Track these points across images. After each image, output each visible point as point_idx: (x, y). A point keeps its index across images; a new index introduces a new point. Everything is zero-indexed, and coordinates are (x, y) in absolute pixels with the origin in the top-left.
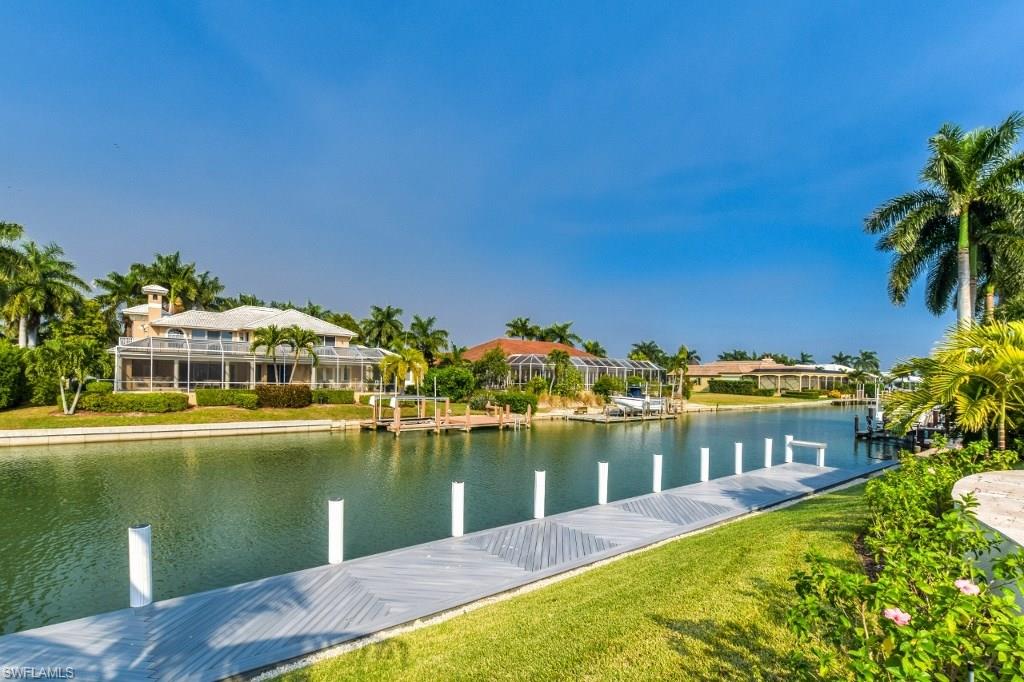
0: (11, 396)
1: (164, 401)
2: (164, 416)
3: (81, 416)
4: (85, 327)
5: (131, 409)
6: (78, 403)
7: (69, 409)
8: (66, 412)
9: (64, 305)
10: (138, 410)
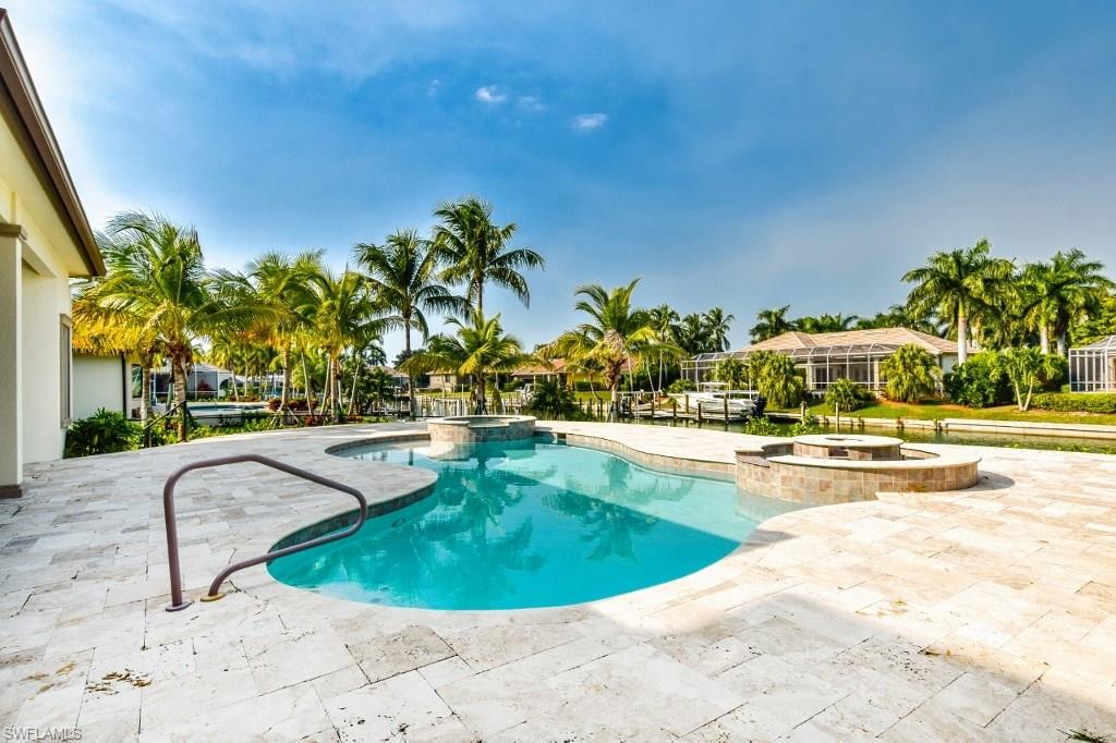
0: (996, 395)
1: (1109, 402)
2: (1108, 417)
3: (1032, 413)
4: (1099, 328)
5: (1077, 409)
6: (1031, 401)
7: (1024, 405)
8: (1021, 408)
9: (1078, 309)
10: (1083, 410)
